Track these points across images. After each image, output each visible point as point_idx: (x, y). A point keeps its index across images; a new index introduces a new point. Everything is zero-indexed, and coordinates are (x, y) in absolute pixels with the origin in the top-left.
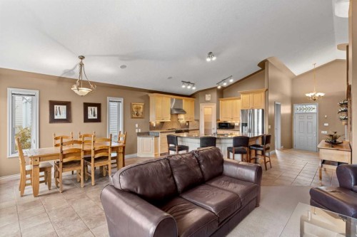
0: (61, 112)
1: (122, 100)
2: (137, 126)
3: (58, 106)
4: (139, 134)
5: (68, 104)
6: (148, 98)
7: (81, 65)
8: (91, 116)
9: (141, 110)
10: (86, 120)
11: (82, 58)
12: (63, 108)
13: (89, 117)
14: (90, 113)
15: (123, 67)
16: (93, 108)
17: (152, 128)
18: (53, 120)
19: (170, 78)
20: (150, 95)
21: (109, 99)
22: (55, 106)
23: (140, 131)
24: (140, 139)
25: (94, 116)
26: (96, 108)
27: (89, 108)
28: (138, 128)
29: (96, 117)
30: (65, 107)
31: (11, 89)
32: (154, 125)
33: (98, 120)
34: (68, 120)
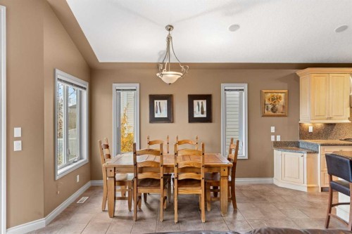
0: (162, 109)
1: (245, 86)
2: (273, 130)
3: (158, 101)
4: (278, 145)
5: (169, 98)
6: (297, 79)
7: (169, 39)
8: (197, 114)
9: (282, 102)
10: (192, 119)
11: (170, 28)
12: (164, 103)
13: (196, 116)
14: (196, 108)
15: (234, 28)
16: (200, 101)
17: (304, 134)
18: (153, 120)
19: (344, 28)
20: (299, 72)
21: (224, 86)
22: (155, 101)
23: (279, 139)
24: (278, 154)
25: (202, 113)
26: (205, 102)
27: (195, 102)
28: (275, 134)
29: (205, 116)
30: (166, 101)
31: (115, 84)
32: (311, 130)
33: (208, 119)
34: (169, 119)
